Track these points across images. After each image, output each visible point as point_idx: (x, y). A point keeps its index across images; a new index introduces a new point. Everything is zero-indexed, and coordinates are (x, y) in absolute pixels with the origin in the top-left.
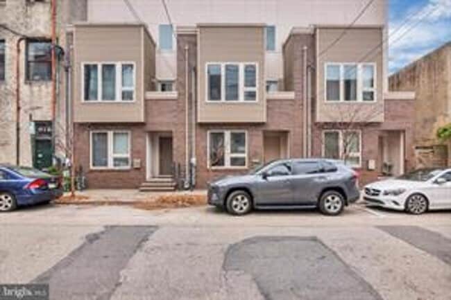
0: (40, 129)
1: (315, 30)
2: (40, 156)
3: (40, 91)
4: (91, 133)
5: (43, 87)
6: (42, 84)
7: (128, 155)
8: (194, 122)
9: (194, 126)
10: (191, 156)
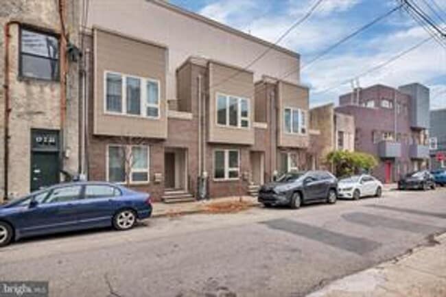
0: (39, 139)
1: (278, 82)
2: (37, 171)
3: (42, 91)
4: (107, 146)
5: (47, 90)
6: (46, 85)
7: (147, 170)
8: (204, 141)
9: (205, 144)
10: (202, 171)
